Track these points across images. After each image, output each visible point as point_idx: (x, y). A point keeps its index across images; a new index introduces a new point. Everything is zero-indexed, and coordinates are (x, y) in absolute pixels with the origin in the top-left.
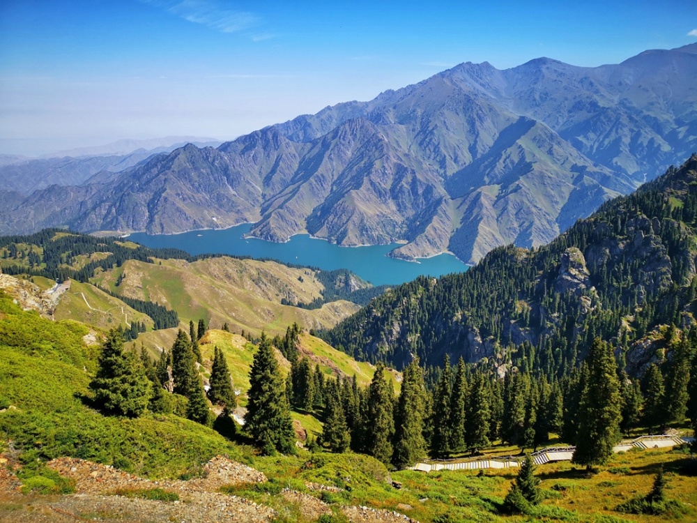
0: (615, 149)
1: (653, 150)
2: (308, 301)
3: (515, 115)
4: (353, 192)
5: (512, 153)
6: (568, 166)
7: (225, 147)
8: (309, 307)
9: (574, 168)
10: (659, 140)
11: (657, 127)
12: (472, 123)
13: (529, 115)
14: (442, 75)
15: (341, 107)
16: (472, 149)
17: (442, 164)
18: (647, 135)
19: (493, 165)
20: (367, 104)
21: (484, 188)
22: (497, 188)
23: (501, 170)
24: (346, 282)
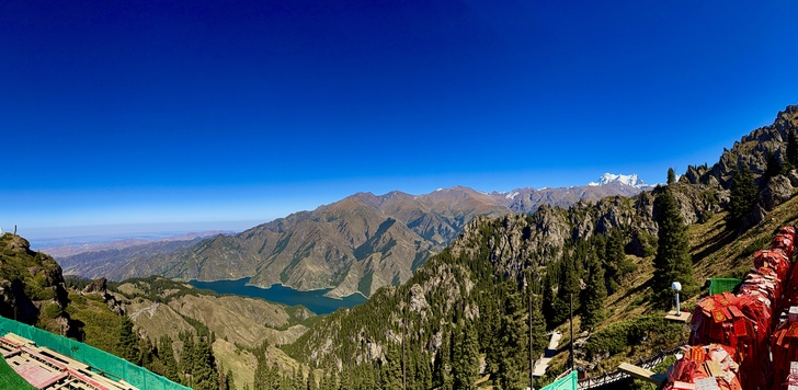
0: (432, 232)
1: (448, 232)
2: (280, 325)
3: (386, 218)
4: (305, 259)
5: (386, 235)
6: (413, 241)
7: (239, 235)
8: (280, 330)
9: (416, 242)
10: (450, 228)
11: (447, 221)
12: (365, 220)
13: (392, 217)
14: (348, 198)
15: (298, 214)
16: (367, 234)
17: (352, 241)
18: (445, 225)
19: (377, 242)
20: (311, 212)
21: (374, 255)
22: (380, 254)
23: (381, 244)
24: (302, 312)
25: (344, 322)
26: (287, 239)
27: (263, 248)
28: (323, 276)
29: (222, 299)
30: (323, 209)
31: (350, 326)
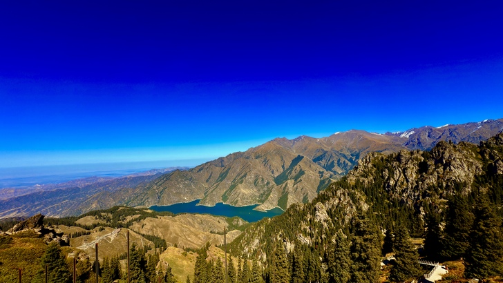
0: (332, 165)
1: (345, 165)
3: (296, 155)
4: (240, 185)
5: (297, 168)
6: (317, 171)
7: (192, 170)
8: (222, 234)
9: (320, 172)
10: (347, 161)
11: (345, 156)
12: (282, 157)
13: (301, 155)
14: (270, 142)
15: (234, 154)
16: (283, 167)
17: (273, 172)
18: (343, 160)
19: (290, 173)
20: (244, 153)
21: (289, 181)
22: (293, 181)
23: (294, 174)
24: (238, 222)
25: (267, 227)
26: (227, 172)
27: (209, 178)
28: (252, 196)
29: (177, 218)
30: (252, 151)
31: (271, 229)
